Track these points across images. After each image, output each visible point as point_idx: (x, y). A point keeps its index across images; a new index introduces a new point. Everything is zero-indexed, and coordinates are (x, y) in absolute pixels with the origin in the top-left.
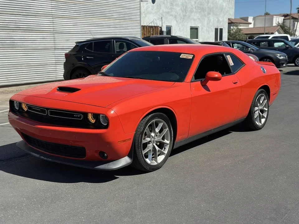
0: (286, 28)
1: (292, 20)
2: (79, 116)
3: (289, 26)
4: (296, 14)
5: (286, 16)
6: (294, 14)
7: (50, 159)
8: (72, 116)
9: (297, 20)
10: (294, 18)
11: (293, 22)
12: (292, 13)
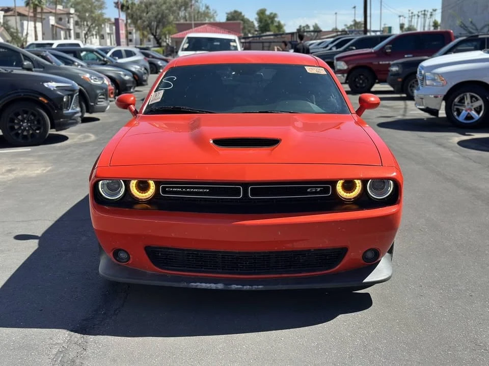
0: (12, 30)
1: (18, 18)
2: (319, 189)
3: (15, 28)
4: (22, 7)
5: (7, 10)
6: (20, 7)
7: (260, 287)
8: (303, 191)
9: (25, 18)
10: (20, 14)
11: (21, 21)
12: (17, 5)
